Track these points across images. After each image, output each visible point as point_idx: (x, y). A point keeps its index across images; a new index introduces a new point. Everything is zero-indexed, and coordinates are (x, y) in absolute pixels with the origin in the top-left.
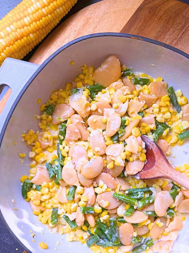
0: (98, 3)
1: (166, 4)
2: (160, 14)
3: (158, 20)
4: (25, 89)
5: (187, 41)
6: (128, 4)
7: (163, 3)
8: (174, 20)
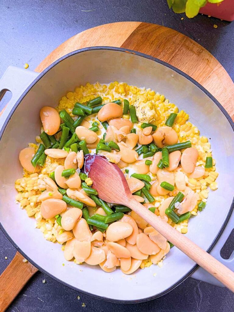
0: (95, 27)
1: (157, 30)
2: (152, 40)
3: (150, 45)
4: (25, 94)
5: (176, 64)
6: (123, 29)
7: (155, 29)
8: (165, 45)
